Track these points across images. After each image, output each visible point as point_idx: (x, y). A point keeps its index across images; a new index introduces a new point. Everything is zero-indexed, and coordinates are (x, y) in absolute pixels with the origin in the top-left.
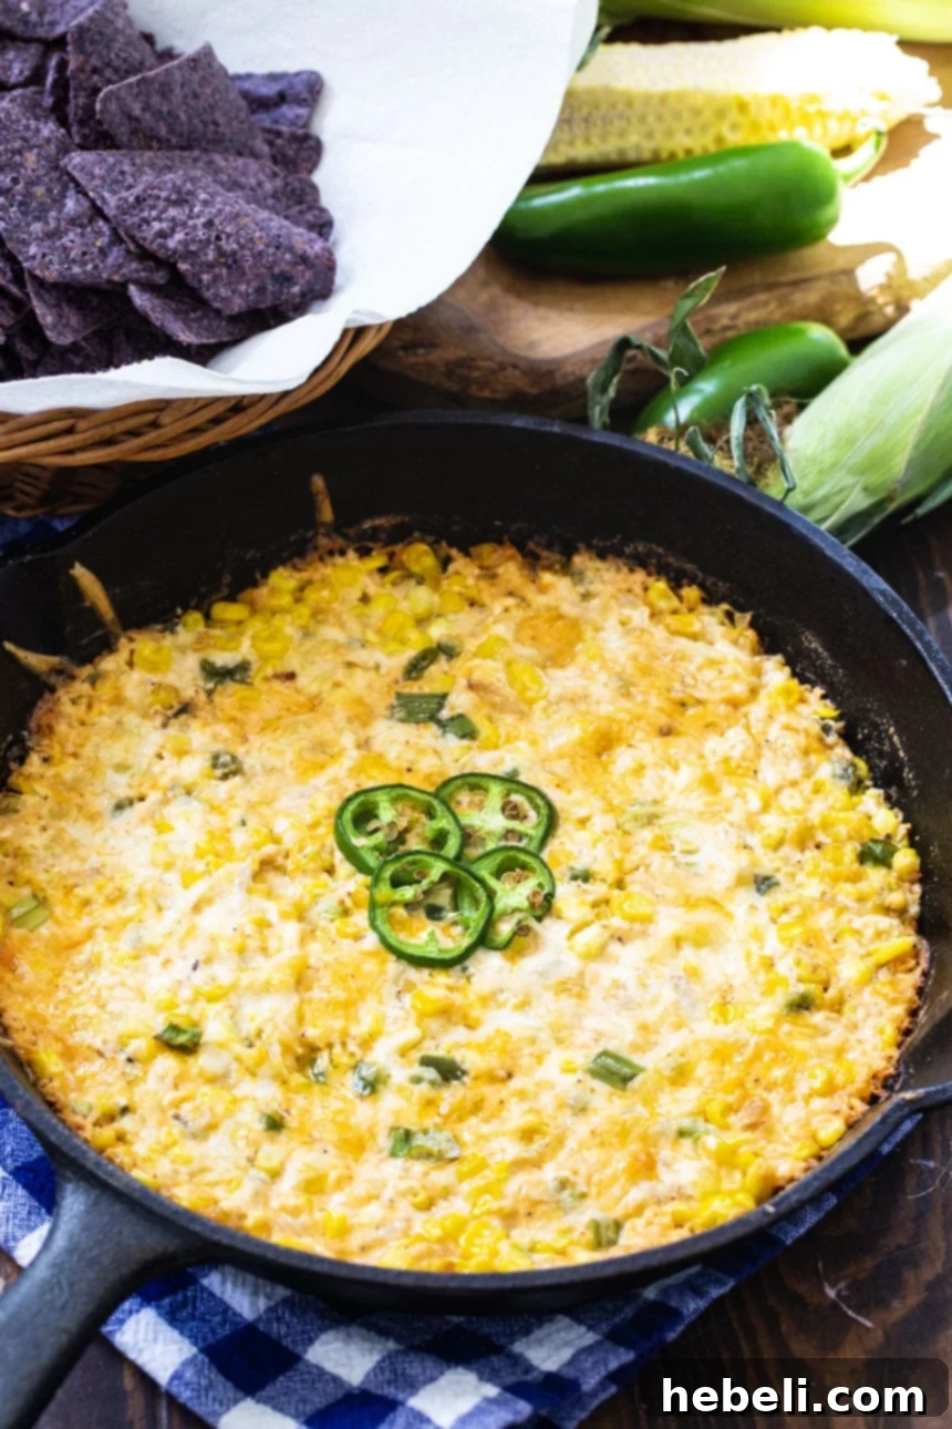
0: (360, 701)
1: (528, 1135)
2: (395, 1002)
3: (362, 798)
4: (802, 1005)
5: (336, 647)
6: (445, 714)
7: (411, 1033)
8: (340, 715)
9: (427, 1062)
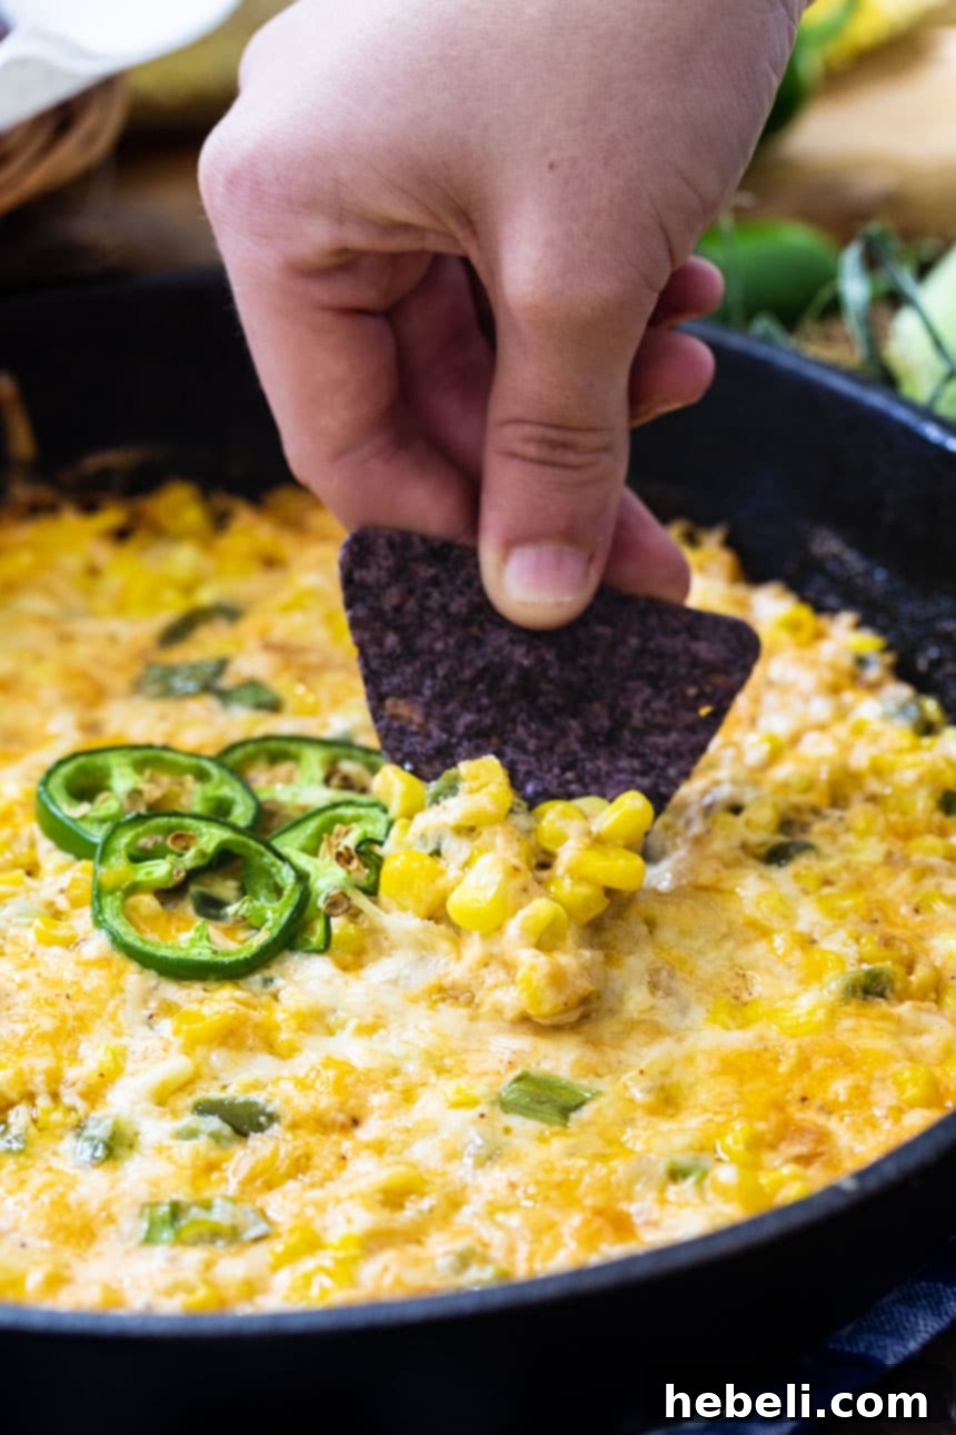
0: (83, 675)
1: (393, 1198)
2: (143, 1031)
3: (81, 760)
4: (870, 988)
5: (44, 620)
6: (227, 682)
7: (177, 1065)
8: (49, 692)
9: (204, 1109)
